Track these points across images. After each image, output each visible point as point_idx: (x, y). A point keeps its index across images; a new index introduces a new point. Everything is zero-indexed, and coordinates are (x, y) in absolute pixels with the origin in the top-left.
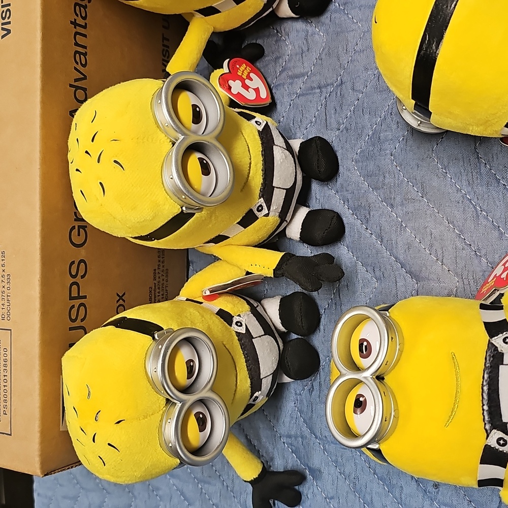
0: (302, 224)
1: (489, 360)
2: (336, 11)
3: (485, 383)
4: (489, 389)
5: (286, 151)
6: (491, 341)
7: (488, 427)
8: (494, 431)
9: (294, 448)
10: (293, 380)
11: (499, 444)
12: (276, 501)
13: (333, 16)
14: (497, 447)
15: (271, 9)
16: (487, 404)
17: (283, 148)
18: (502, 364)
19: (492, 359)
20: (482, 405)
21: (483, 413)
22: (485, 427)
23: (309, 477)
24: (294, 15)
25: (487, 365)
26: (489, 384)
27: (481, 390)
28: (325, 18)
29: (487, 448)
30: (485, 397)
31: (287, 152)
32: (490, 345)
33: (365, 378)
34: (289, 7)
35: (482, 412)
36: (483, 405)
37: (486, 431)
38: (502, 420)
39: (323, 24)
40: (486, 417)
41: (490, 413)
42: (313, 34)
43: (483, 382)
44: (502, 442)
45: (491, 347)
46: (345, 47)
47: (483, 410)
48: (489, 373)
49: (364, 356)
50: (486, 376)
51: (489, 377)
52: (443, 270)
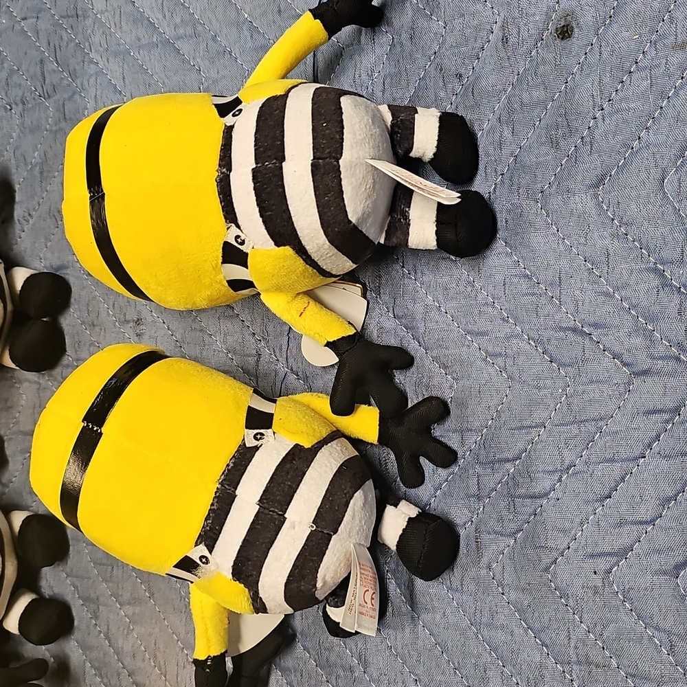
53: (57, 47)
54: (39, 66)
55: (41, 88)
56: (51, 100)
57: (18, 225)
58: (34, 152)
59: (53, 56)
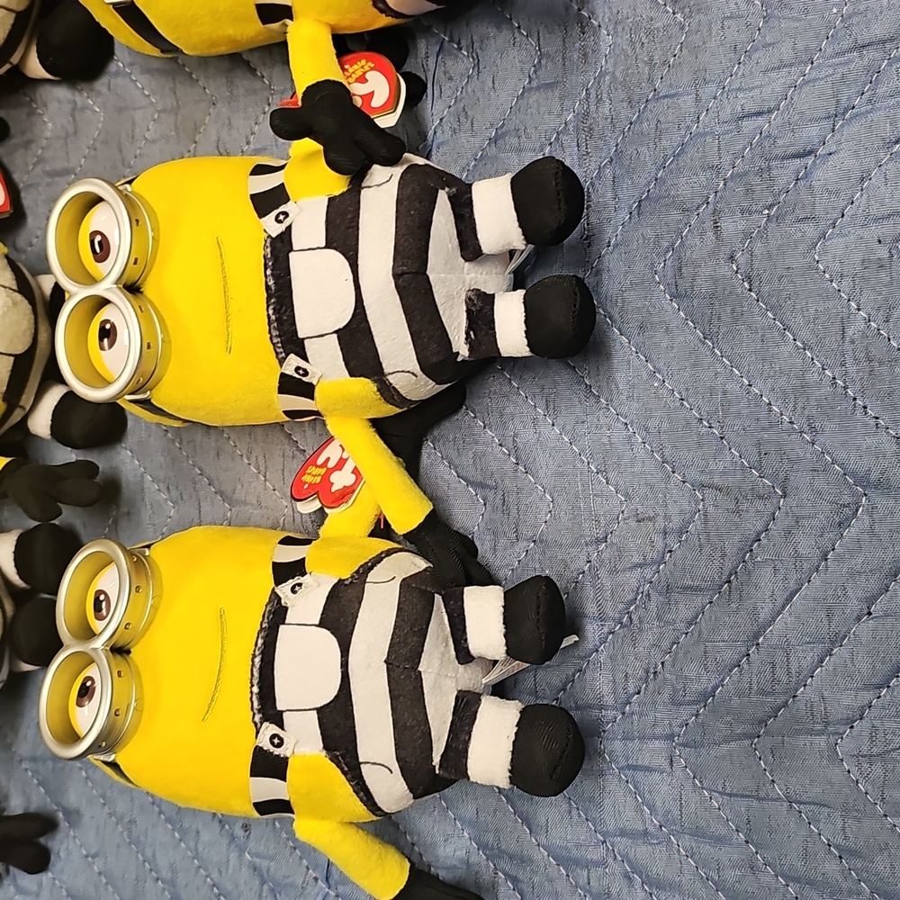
0: (54, 411)
1: (268, 618)
2: (117, 74)
3: (257, 653)
4: (262, 660)
5: (17, 294)
6: (277, 591)
7: (257, 718)
8: (266, 724)
9: (40, 777)
10: (38, 667)
11: (272, 743)
12: (11, 868)
13: (113, 82)
14: (272, 749)
15: (7, 66)
16: (258, 684)
17: (10, 289)
18: (284, 623)
19: (271, 616)
20: (250, 685)
21: (251, 698)
22: (253, 718)
23: (64, 825)
24: (48, 76)
25: (264, 626)
26: (262, 653)
27: (251, 663)
28: (101, 84)
29: (258, 751)
30: (256, 674)
31: (18, 297)
32: (273, 597)
33: (95, 649)
34: (41, 63)
35: (250, 695)
36: (252, 686)
37: (256, 724)
38: (276, 708)
39: (99, 93)
40: (256, 704)
41: (261, 696)
42: (84, 108)
43: (255, 651)
44: (276, 741)
45: (275, 597)
46: (130, 132)
47: (251, 692)
48: (265, 638)
49: (99, 618)
50: (260, 642)
51: (264, 643)
52: (266, 488)
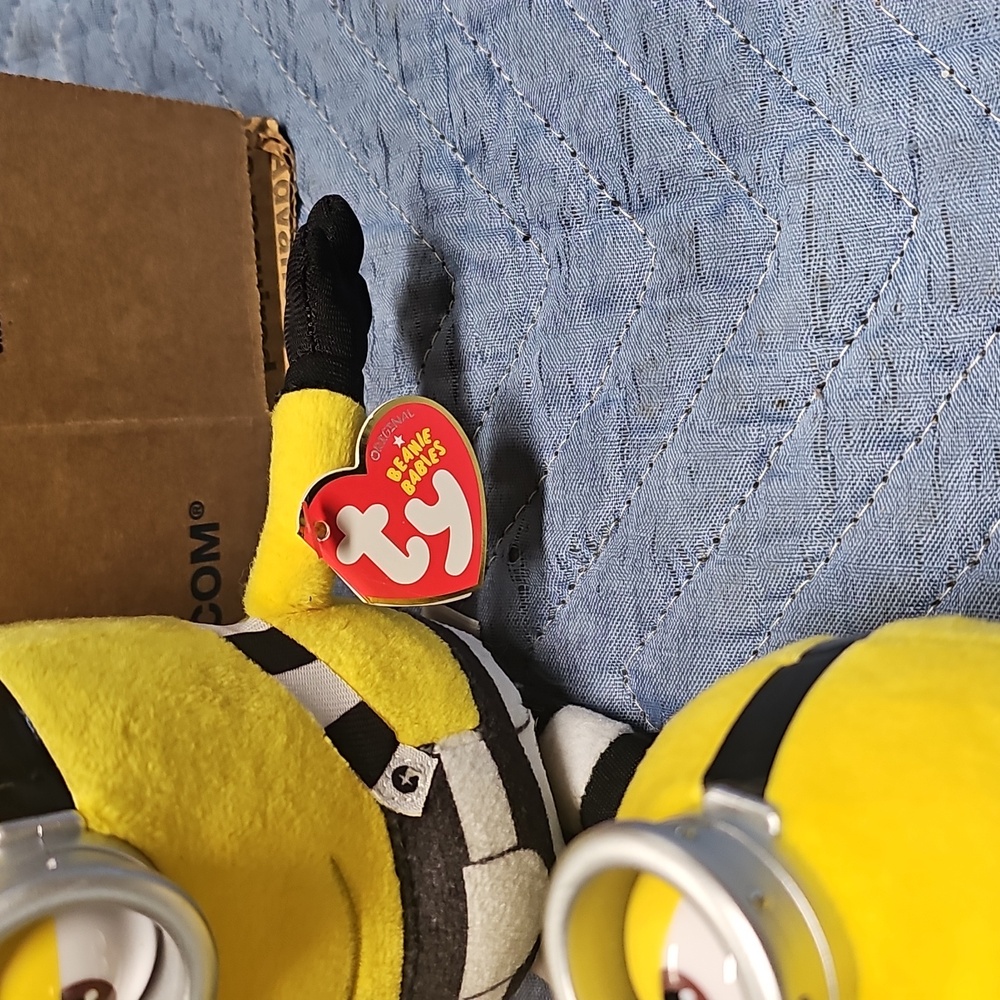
53: (675, 55)
54: (612, 114)
55: (618, 179)
56: (651, 218)
57: (557, 568)
58: (598, 368)
59: (660, 81)
